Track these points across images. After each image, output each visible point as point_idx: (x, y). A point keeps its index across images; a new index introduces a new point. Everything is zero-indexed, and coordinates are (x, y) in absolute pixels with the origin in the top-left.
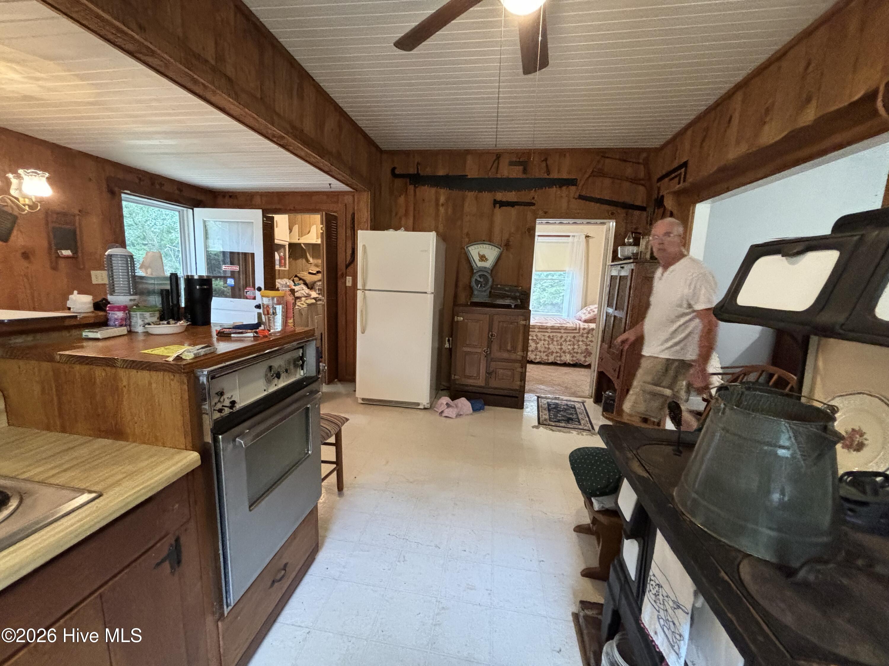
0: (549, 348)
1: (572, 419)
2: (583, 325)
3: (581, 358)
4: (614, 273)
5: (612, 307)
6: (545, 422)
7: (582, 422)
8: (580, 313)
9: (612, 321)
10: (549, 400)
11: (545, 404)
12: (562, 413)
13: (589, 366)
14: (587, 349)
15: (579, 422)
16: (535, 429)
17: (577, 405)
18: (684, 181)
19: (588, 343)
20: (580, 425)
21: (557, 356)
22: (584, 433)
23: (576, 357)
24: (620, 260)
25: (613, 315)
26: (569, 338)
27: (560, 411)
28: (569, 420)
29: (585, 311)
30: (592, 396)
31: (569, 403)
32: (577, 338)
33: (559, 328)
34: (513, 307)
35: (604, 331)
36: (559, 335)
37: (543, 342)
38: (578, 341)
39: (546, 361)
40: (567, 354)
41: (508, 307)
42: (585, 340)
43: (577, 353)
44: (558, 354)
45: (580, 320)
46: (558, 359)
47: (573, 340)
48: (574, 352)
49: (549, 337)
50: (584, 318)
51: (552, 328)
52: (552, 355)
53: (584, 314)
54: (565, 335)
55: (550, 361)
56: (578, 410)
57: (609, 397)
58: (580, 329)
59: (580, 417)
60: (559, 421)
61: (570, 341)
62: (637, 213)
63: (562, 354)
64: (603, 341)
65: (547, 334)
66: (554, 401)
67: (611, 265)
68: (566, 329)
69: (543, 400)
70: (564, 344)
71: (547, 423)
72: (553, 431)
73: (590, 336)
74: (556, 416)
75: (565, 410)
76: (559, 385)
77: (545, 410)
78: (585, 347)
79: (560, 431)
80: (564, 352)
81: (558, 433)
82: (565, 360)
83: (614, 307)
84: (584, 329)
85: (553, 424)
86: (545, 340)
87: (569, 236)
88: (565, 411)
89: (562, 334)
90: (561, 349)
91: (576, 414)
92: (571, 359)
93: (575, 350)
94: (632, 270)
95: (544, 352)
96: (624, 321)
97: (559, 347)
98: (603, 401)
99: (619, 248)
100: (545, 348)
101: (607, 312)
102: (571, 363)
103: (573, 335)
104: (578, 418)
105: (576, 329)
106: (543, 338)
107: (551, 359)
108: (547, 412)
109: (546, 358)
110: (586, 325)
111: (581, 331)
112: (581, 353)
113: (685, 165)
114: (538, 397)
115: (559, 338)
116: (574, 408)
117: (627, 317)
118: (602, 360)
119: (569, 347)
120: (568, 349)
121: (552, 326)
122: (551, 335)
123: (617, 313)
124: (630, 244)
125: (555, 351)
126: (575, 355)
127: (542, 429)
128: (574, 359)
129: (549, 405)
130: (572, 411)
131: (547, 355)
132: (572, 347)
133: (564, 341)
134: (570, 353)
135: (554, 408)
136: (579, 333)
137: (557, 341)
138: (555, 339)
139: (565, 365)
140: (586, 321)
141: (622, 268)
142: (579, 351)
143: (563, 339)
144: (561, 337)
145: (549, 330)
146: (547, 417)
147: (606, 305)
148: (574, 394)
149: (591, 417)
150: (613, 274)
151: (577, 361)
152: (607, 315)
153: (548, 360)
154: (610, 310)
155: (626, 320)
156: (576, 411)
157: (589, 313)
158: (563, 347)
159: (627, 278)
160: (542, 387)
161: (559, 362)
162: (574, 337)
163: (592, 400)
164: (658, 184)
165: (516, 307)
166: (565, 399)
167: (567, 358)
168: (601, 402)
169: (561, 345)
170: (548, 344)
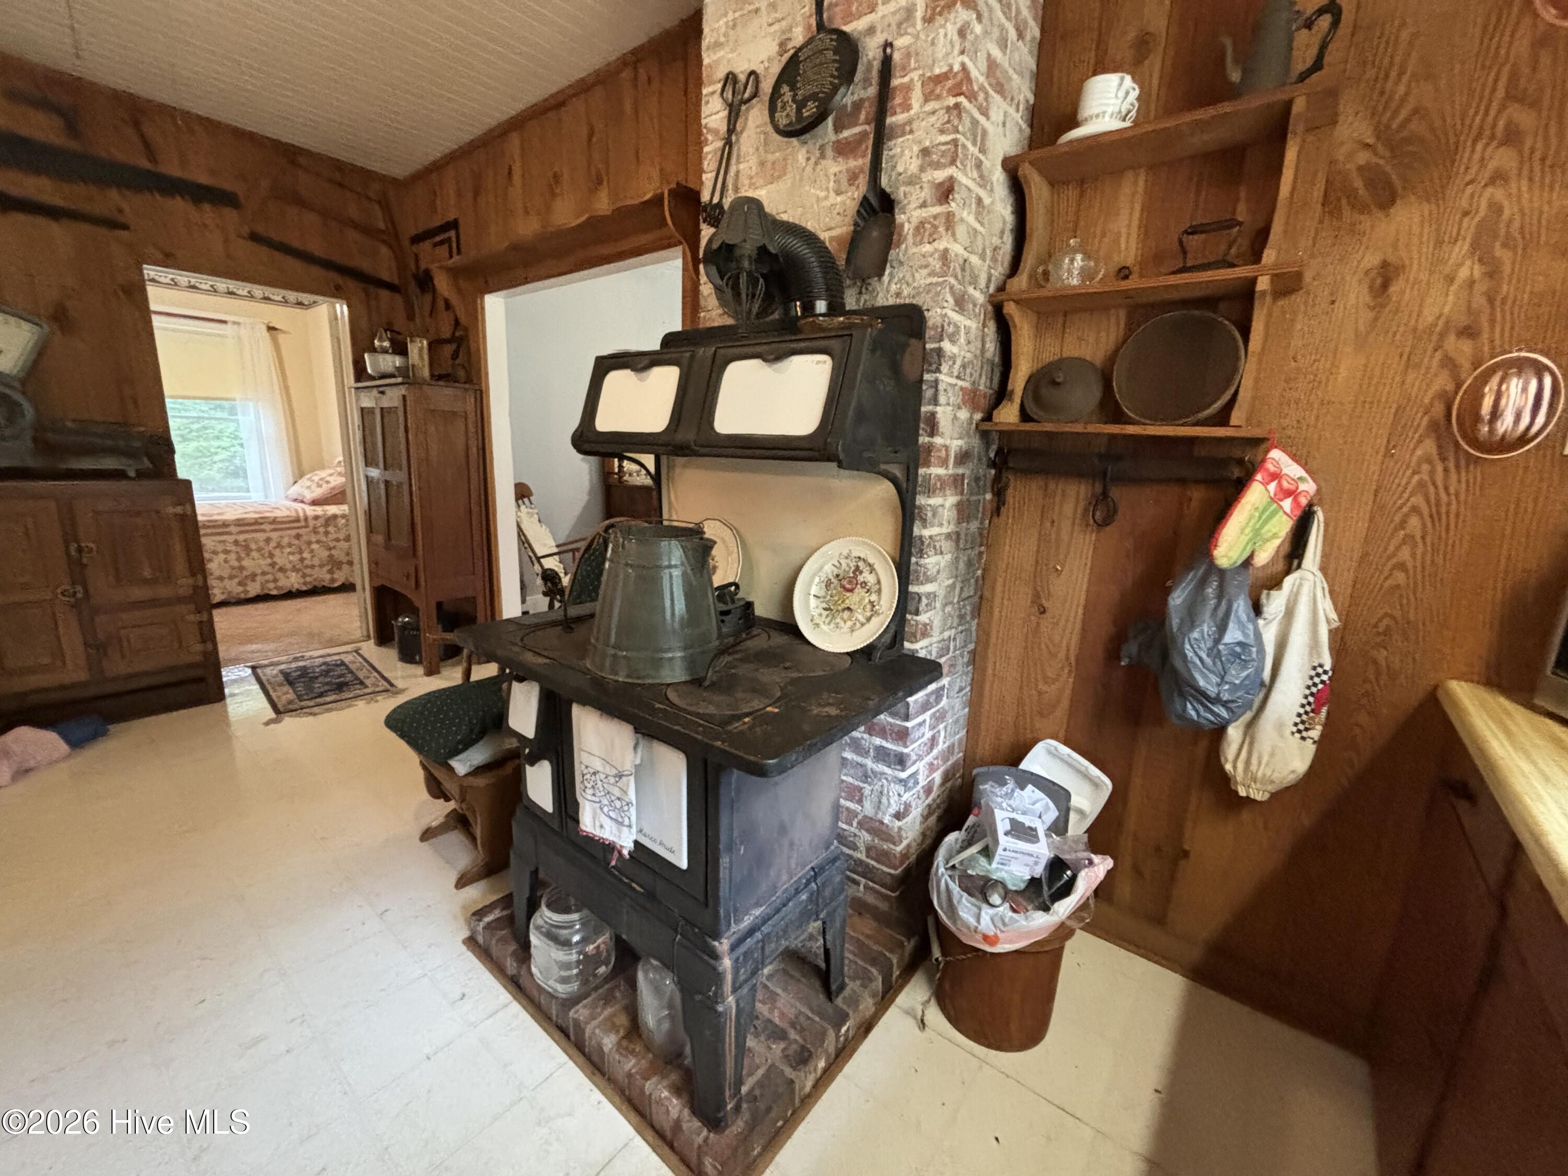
0: (242, 568)
1: (346, 684)
2: (311, 511)
3: (323, 576)
4: (368, 401)
5: (376, 466)
6: (291, 707)
7: (367, 682)
8: (295, 490)
9: (383, 492)
10: (282, 667)
11: (276, 676)
12: (320, 680)
13: (347, 588)
14: (331, 556)
15: (362, 683)
16: (272, 726)
17: (347, 659)
18: (459, 252)
19: (332, 544)
20: (366, 687)
21: (267, 581)
22: (379, 698)
23: (311, 576)
24: (372, 378)
25: (383, 479)
26: (285, 541)
27: (317, 678)
28: (340, 687)
29: (308, 483)
30: (369, 637)
31: (328, 659)
32: (305, 538)
33: (256, 522)
34: (132, 474)
35: (369, 514)
36: (261, 536)
37: (222, 557)
38: (309, 543)
39: (243, 596)
40: (288, 573)
41: (119, 475)
42: (324, 539)
43: (313, 567)
44: (270, 577)
45: (302, 502)
46: (271, 585)
47: (296, 542)
48: (307, 567)
49: (236, 543)
50: (309, 496)
51: (239, 523)
52: (253, 580)
53: (309, 487)
54: (275, 535)
55: (252, 594)
56: (350, 666)
57: (405, 626)
58: (306, 519)
59: (361, 675)
60: (321, 695)
61: (290, 545)
62: (384, 294)
63: (280, 575)
64: (370, 529)
65: (230, 539)
66: (294, 665)
67: (357, 388)
68: (274, 521)
69: (268, 671)
70: (277, 552)
71: (296, 706)
72: (315, 714)
73: (331, 529)
74: (310, 689)
75: (326, 673)
76: (292, 634)
77: (281, 685)
78: (326, 553)
79: (330, 710)
80: (282, 570)
81: (326, 715)
82: (289, 585)
83: (381, 465)
84: (316, 518)
85: (311, 703)
86: (226, 552)
87: (224, 322)
88: (325, 676)
89: (267, 535)
90: (273, 565)
91: (351, 672)
92: (302, 581)
93: (307, 562)
94: (404, 397)
95: (231, 577)
96: (406, 487)
97: (269, 561)
98: (396, 639)
99: (366, 356)
100: (233, 568)
101: (367, 477)
102: (304, 588)
103: (294, 532)
104: (357, 678)
105: (297, 520)
106: (220, 548)
107: (254, 589)
108: (287, 688)
109: (241, 589)
110: (319, 510)
111: (311, 523)
112: (321, 566)
113: (454, 225)
114: (254, 668)
115: (262, 544)
116: (343, 663)
117: (410, 479)
118: (377, 564)
119: (291, 558)
120: (290, 562)
121: (238, 520)
122: (241, 538)
123: (388, 475)
124: (385, 351)
125: (259, 571)
126: (308, 571)
127: (289, 722)
128: (308, 579)
129: (286, 675)
130: (338, 671)
131: (240, 584)
132: (297, 557)
133: (276, 547)
134: (294, 569)
135: (300, 676)
136: (306, 527)
137: (259, 550)
138: (253, 546)
139: (290, 595)
140: (314, 503)
141: (383, 393)
142: (316, 562)
143: (273, 544)
144: (268, 540)
145: (233, 529)
146: (291, 696)
147: (361, 463)
148: (332, 643)
149: (380, 669)
150: (364, 405)
151: (316, 583)
152: (369, 481)
153: (246, 592)
154: (374, 473)
155: (411, 485)
156: (348, 668)
157: (319, 486)
158: (276, 559)
159: (396, 413)
160: (254, 647)
161: (274, 592)
162: (298, 537)
163: (372, 642)
164: (415, 248)
165: (141, 475)
166: (315, 655)
167: (294, 581)
168: (393, 639)
169: (271, 555)
170: (239, 559)
